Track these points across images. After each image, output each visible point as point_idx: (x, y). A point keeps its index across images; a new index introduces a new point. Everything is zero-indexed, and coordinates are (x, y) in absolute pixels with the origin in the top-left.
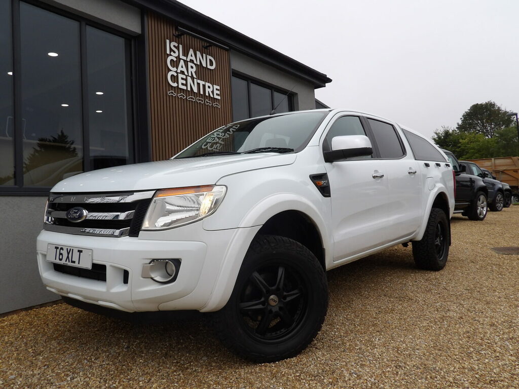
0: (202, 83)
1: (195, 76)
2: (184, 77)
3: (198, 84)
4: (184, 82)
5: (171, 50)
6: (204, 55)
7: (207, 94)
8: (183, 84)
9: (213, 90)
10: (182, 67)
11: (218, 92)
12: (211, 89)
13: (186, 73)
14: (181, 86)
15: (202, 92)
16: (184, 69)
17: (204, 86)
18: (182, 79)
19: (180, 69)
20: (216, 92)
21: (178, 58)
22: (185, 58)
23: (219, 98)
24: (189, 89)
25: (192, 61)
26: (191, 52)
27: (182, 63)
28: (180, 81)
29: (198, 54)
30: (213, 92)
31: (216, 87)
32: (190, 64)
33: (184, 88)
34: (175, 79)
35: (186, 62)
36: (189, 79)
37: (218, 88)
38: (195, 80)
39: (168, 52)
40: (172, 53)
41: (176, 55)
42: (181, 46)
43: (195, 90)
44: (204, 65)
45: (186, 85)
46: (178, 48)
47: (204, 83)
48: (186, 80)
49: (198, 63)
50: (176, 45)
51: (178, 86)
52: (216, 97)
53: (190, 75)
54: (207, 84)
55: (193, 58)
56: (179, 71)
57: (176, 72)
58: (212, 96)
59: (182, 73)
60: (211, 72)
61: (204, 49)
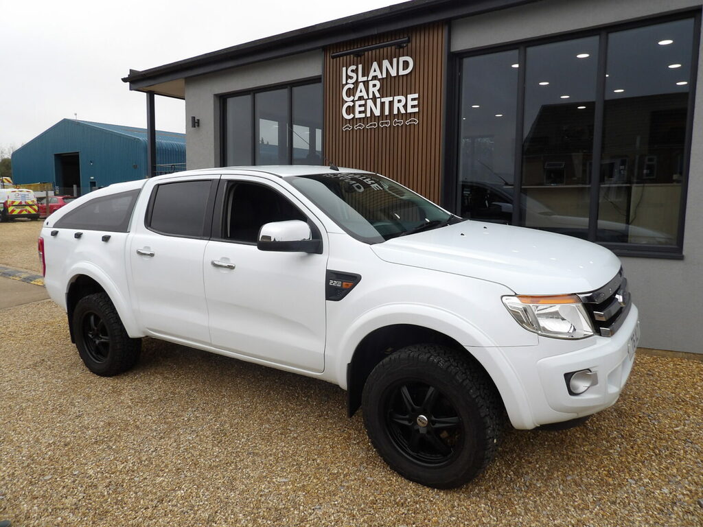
0: (387, 100)
1: (378, 95)
2: (362, 102)
3: (383, 104)
4: (362, 109)
5: (348, 77)
6: (395, 60)
7: (396, 112)
8: (360, 112)
9: (406, 103)
10: (361, 91)
11: (416, 103)
12: (403, 102)
13: (366, 97)
14: (358, 116)
15: (387, 113)
16: (364, 94)
17: (391, 103)
18: (360, 106)
19: (358, 94)
20: (410, 103)
21: (356, 83)
22: (365, 79)
23: (416, 110)
24: (369, 115)
25: (375, 78)
26: (375, 65)
27: (361, 86)
28: (358, 109)
29: (386, 63)
30: (405, 106)
31: (410, 97)
32: (371, 83)
33: (363, 115)
34: (351, 110)
35: (366, 84)
36: (370, 103)
37: (416, 96)
38: (378, 100)
39: (344, 82)
40: (349, 81)
41: (354, 80)
42: (360, 66)
43: (377, 113)
44: (393, 73)
45: (364, 112)
46: (356, 71)
47: (391, 99)
48: (365, 105)
49: (384, 76)
50: (354, 67)
51: (354, 117)
52: (410, 110)
53: (371, 96)
54: (397, 98)
55: (378, 73)
56: (356, 98)
57: (353, 101)
58: (403, 111)
59: (361, 98)
60: (405, 78)
61: (397, 50)
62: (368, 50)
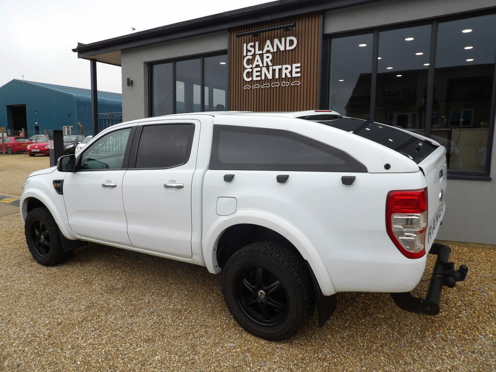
0: (277, 68)
1: (270, 64)
2: (259, 69)
4: (259, 74)
5: (248, 51)
6: (283, 39)
7: (284, 76)
8: (257, 76)
9: (292, 70)
10: (257, 61)
12: (289, 69)
13: (261, 65)
16: (260, 63)
17: (280, 70)
21: (254, 55)
22: (261, 52)
23: (299, 75)
24: (263, 78)
25: (268, 52)
27: (258, 57)
28: (255, 74)
32: (265, 56)
33: (259, 78)
34: (250, 74)
36: (264, 70)
37: (299, 65)
38: (271, 68)
39: (245, 54)
40: (249, 54)
41: (252, 53)
42: (257, 43)
43: (270, 77)
44: (282, 48)
46: (254, 46)
47: (280, 67)
49: (275, 50)
50: (252, 44)
51: (253, 79)
52: (294, 75)
53: (265, 65)
54: (284, 66)
55: (270, 48)
57: (251, 68)
58: (289, 76)
59: (257, 66)
60: (290, 52)
61: (285, 32)
62: (263, 32)
